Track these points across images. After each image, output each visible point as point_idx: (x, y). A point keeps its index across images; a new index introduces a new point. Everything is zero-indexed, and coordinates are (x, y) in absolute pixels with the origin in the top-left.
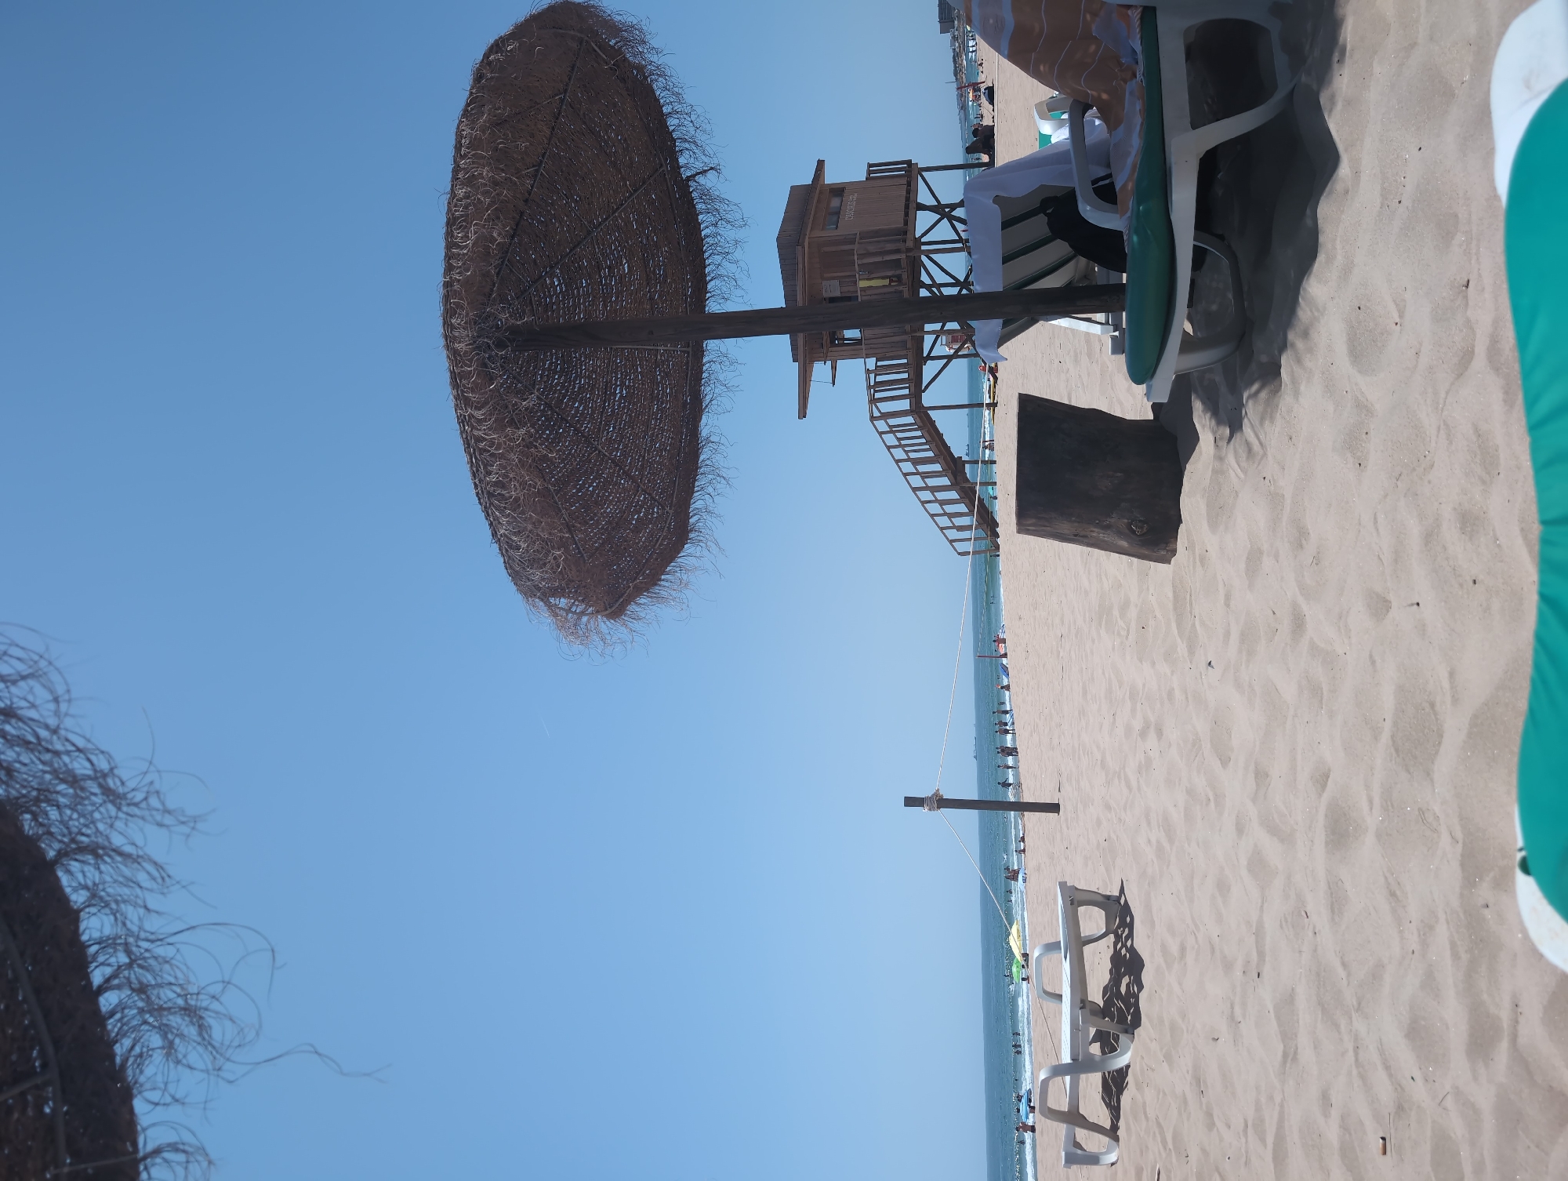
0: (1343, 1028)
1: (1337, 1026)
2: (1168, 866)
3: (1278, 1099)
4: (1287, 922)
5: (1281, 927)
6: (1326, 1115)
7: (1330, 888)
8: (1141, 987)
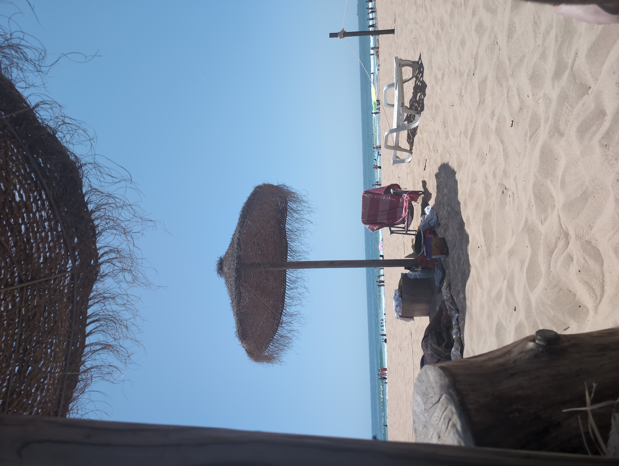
0: (504, 86)
1: (502, 85)
2: (441, 41)
3: (474, 120)
4: (488, 48)
5: (486, 51)
6: (492, 119)
7: (509, 27)
8: (425, 95)
